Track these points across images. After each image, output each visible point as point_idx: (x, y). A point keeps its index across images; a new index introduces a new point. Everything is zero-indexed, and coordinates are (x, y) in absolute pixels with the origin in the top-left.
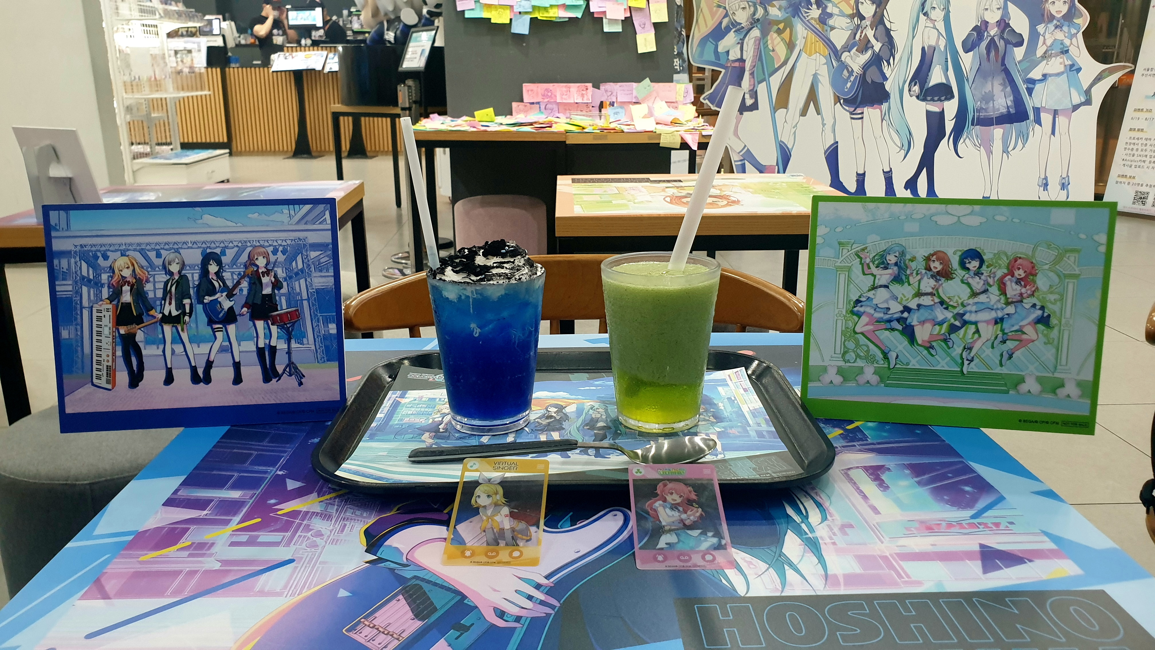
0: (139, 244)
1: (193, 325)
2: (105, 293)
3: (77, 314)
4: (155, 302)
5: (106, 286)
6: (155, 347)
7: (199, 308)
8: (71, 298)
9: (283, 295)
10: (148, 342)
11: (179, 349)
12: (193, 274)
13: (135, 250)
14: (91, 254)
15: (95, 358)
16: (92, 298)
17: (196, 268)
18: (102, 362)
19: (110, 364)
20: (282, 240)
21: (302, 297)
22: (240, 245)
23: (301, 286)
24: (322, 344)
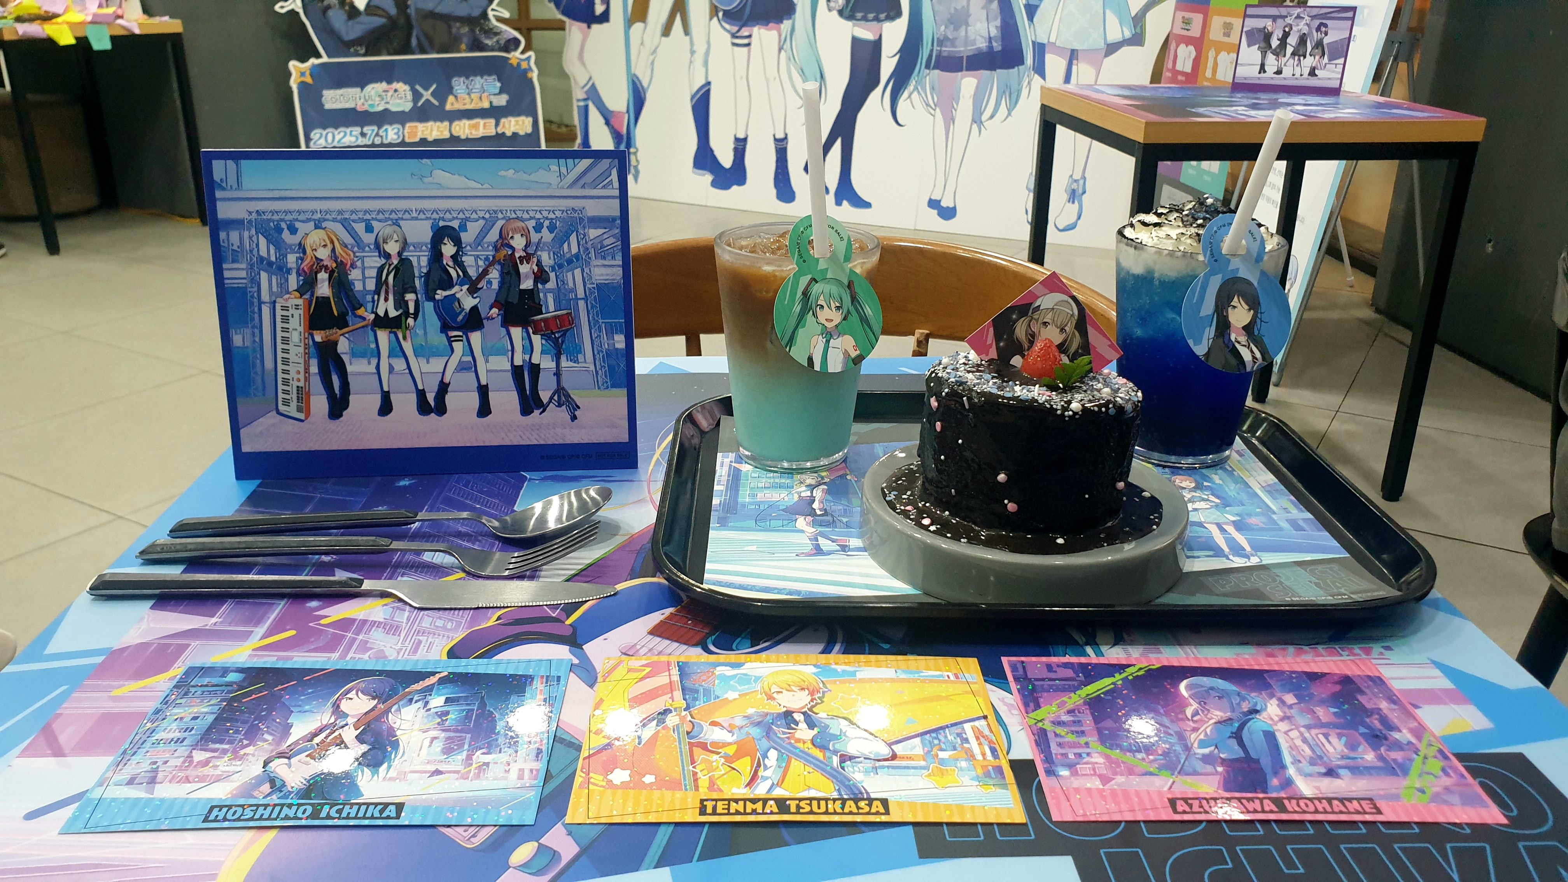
0: (340, 212)
2: (293, 282)
3: (253, 311)
4: (364, 296)
5: (294, 271)
6: (365, 361)
8: (246, 288)
9: (550, 291)
10: (354, 354)
11: (399, 365)
12: (419, 257)
13: (334, 220)
14: (272, 224)
15: (280, 375)
16: (275, 289)
17: (424, 248)
18: (291, 381)
19: (301, 384)
20: (550, 211)
21: (576, 295)
22: (487, 216)
23: (575, 278)
24: (604, 362)
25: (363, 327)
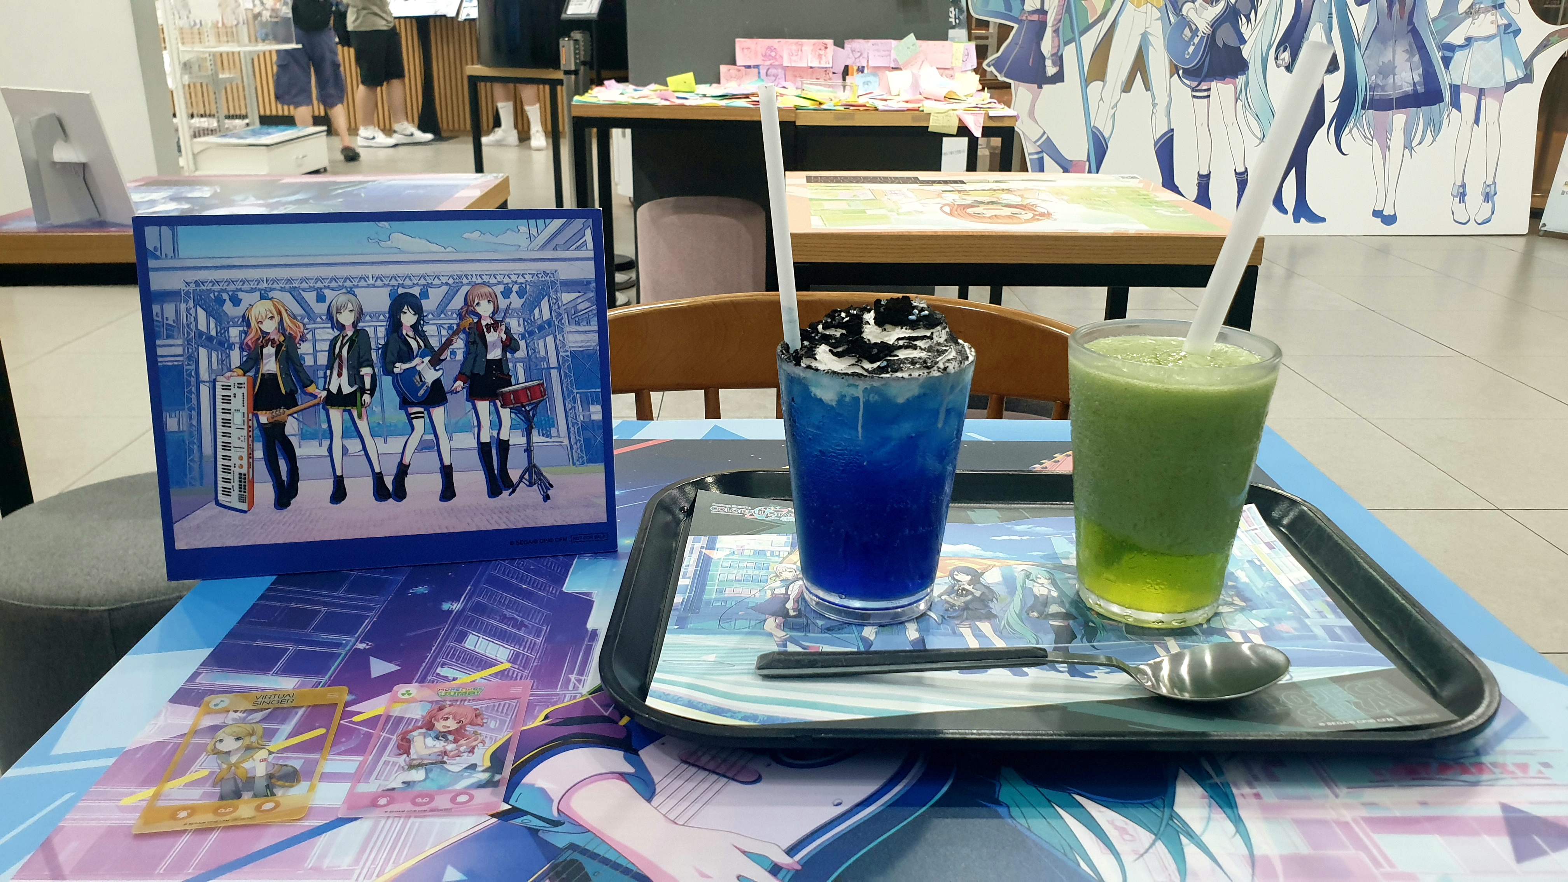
0: (289, 281)
1: (377, 409)
2: (236, 358)
3: (190, 392)
4: (315, 372)
6: (316, 443)
7: (386, 381)
8: (183, 366)
9: (520, 360)
10: (304, 436)
11: (354, 446)
12: (376, 327)
13: (282, 290)
14: (212, 295)
15: (220, 462)
16: (215, 366)
17: (382, 317)
18: (232, 468)
19: (244, 470)
20: (519, 275)
21: (548, 363)
22: (451, 281)
23: (547, 346)
24: (579, 436)
25: (314, 406)
